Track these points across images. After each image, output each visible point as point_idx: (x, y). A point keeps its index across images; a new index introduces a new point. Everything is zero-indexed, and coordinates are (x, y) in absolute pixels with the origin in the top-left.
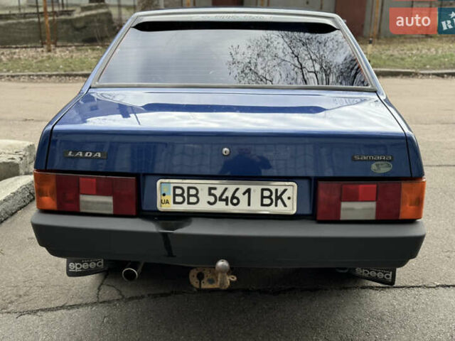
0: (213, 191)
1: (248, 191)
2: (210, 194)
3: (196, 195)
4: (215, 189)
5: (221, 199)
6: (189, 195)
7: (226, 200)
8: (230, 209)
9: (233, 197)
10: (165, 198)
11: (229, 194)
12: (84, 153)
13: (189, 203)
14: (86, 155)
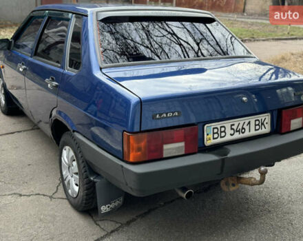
0: (233, 127)
1: (249, 123)
2: (232, 129)
3: (224, 131)
4: (233, 125)
5: (237, 131)
6: (221, 132)
7: (239, 131)
8: (241, 136)
9: (243, 128)
10: (208, 137)
11: (240, 127)
12: (167, 114)
13: (221, 137)
14: (168, 115)
